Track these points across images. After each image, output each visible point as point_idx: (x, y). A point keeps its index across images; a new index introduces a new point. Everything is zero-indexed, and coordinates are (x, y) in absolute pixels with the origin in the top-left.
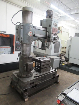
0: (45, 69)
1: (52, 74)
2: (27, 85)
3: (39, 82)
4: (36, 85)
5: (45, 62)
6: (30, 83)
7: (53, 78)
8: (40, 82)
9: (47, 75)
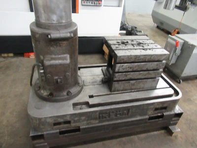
0: (133, 85)
1: (152, 107)
2: (42, 127)
3: (93, 121)
4: (78, 130)
5: (132, 60)
6: (51, 121)
7: (151, 118)
8: (96, 123)
9: (128, 109)
